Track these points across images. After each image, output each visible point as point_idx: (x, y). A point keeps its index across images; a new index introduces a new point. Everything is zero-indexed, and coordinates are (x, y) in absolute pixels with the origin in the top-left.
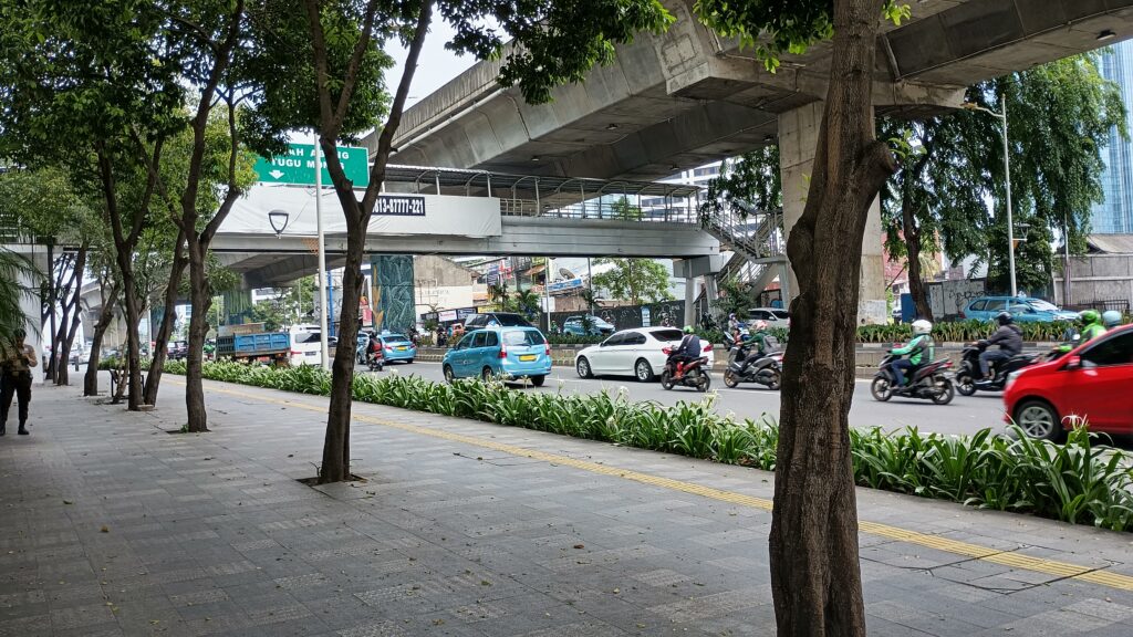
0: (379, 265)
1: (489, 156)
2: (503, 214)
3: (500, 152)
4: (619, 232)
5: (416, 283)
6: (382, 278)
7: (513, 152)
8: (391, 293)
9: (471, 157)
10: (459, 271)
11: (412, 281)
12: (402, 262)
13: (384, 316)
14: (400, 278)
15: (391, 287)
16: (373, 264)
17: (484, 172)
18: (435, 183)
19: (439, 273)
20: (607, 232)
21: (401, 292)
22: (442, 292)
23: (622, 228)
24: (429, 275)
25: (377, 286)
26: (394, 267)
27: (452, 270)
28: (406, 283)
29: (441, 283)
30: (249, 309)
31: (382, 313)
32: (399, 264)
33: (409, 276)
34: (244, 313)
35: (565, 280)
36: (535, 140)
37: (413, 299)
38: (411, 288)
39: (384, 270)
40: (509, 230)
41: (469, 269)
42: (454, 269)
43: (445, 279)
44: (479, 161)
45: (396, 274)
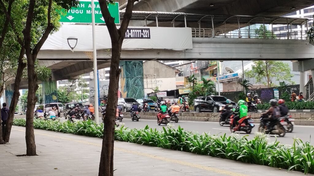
0: (124, 66)
1: (185, 5)
2: (193, 37)
4: (260, 46)
5: (144, 76)
6: (126, 73)
7: (198, 2)
8: (131, 82)
9: (175, 6)
10: (168, 70)
11: (142, 75)
12: (137, 64)
13: (127, 94)
14: (136, 73)
15: (131, 78)
16: (122, 66)
17: (183, 13)
18: (155, 20)
19: (157, 71)
20: (253, 45)
21: (136, 82)
22: (159, 81)
24: (152, 72)
25: (124, 78)
26: (132, 67)
27: (164, 69)
28: (140, 76)
29: (158, 76)
32: (135, 66)
33: (141, 73)
35: (229, 74)
37: (143, 85)
38: (142, 79)
39: (127, 70)
40: (197, 45)
41: (174, 68)
42: (166, 68)
43: (160, 74)
44: (179, 7)
45: (133, 71)
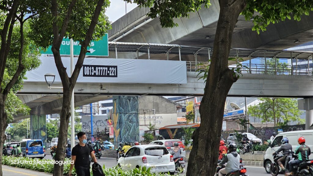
0: (117, 101)
1: (180, 36)
2: (188, 70)
3: (186, 34)
4: (261, 81)
5: (140, 112)
6: (119, 108)
7: (193, 34)
8: (124, 118)
9: (169, 37)
10: (168, 104)
11: (137, 110)
12: (132, 99)
13: (120, 132)
14: (130, 108)
15: (125, 114)
16: (114, 100)
17: (177, 45)
18: (147, 52)
19: (156, 105)
20: (253, 81)
21: (130, 118)
22: (158, 117)
23: (263, 79)
24: (150, 106)
25: (116, 113)
26: (126, 102)
27: (164, 104)
28: (134, 112)
29: (158, 112)
30: (44, 126)
31: (119, 130)
32: (130, 100)
33: (135, 108)
34: (41, 129)
35: (234, 110)
36: (207, 27)
37: (138, 122)
38: (137, 115)
39: (120, 104)
41: (175, 103)
42: (166, 103)
43: (160, 109)
44: (174, 39)
45: (127, 106)
